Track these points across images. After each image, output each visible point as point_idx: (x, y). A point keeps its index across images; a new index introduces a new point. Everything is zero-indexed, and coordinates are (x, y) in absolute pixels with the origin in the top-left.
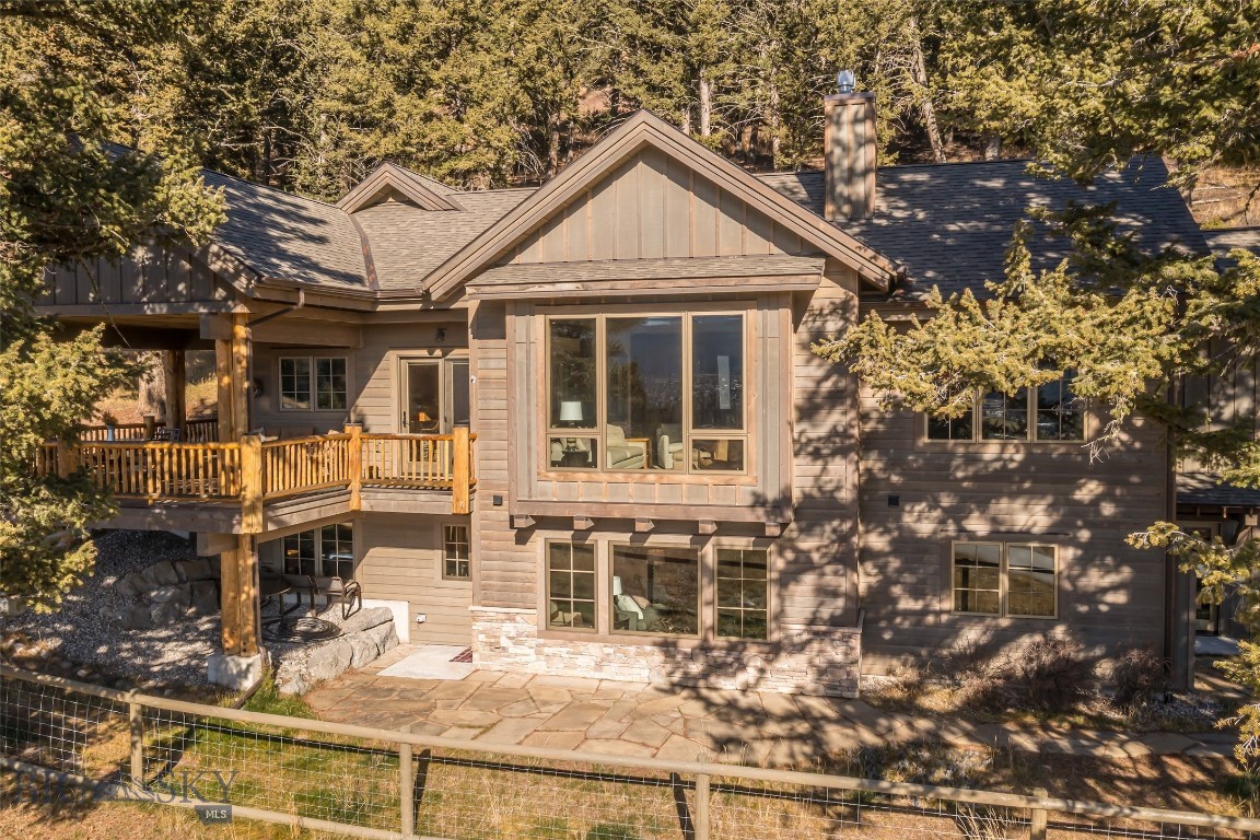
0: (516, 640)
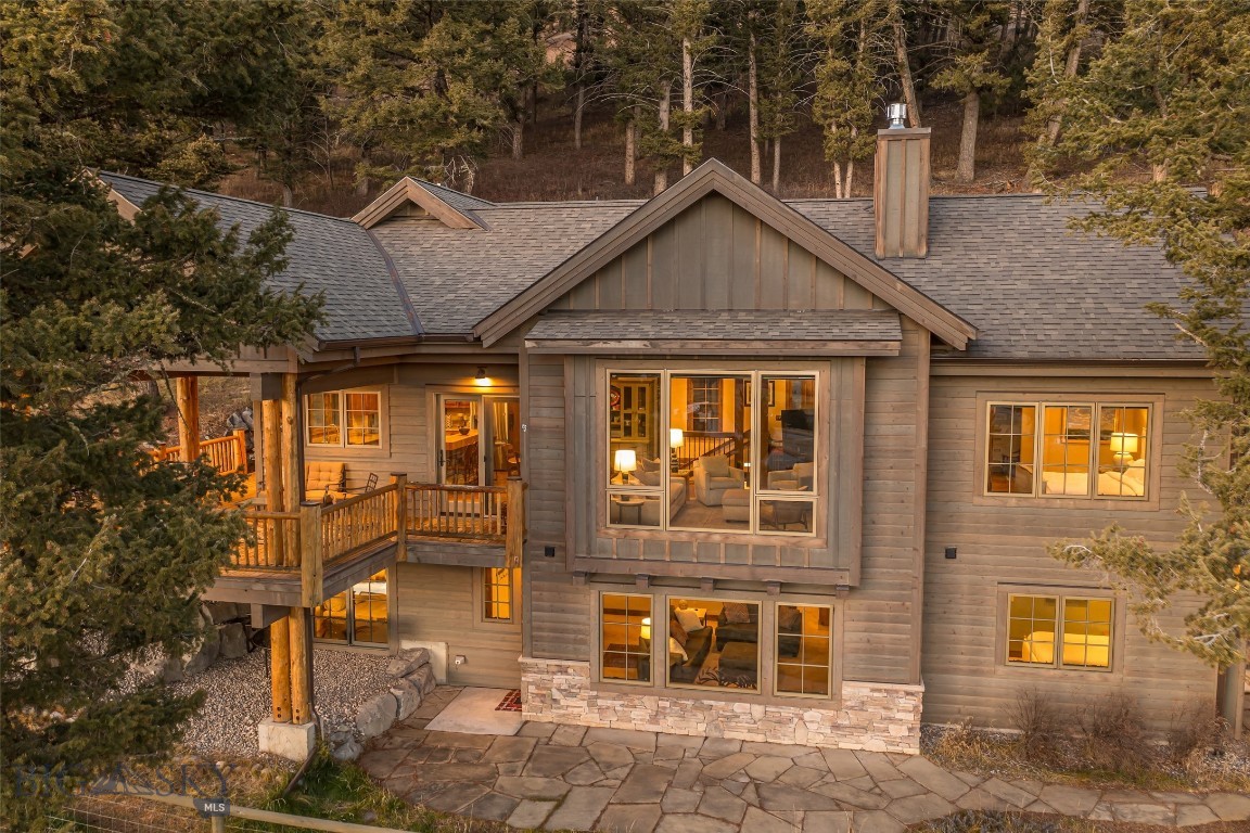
0: (568, 693)
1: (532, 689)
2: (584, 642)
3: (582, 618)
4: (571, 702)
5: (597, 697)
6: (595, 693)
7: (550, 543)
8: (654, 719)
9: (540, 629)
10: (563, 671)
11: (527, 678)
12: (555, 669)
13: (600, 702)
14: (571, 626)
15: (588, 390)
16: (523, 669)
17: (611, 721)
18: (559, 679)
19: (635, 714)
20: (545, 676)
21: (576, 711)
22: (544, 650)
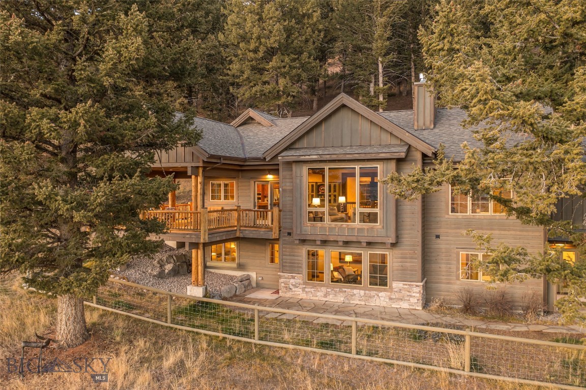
0: (295, 286)
1: (283, 285)
2: (301, 267)
3: (300, 258)
4: (296, 289)
5: (305, 288)
6: (304, 286)
7: (289, 231)
8: (325, 296)
9: (286, 262)
10: (293, 278)
11: (282, 280)
12: (291, 277)
13: (306, 289)
14: (296, 261)
15: (300, 174)
16: (280, 277)
17: (310, 297)
18: (292, 281)
19: (319, 294)
20: (287, 280)
21: (298, 293)
22: (287, 270)
